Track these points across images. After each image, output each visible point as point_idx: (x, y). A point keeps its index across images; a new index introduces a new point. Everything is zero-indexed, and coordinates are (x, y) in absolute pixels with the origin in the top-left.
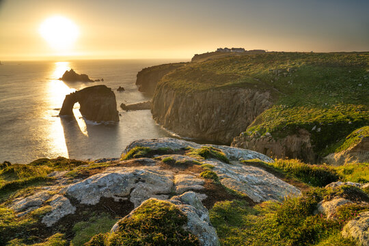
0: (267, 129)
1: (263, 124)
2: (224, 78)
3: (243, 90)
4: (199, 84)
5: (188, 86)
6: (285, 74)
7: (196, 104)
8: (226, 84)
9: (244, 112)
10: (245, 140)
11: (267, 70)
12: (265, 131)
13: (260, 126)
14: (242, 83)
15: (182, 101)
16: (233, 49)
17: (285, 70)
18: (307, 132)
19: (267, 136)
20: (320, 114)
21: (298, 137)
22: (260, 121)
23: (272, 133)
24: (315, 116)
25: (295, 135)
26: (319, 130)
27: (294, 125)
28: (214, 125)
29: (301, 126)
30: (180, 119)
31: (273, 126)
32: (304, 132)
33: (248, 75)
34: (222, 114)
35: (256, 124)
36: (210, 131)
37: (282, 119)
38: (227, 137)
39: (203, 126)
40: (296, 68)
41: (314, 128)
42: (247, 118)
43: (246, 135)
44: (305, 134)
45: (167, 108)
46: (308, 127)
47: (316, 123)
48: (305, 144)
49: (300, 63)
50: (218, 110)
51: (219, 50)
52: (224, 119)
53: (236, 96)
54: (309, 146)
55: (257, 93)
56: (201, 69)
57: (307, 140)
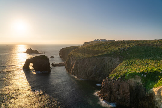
0: (119, 75)
1: (117, 73)
2: (98, 52)
3: (107, 57)
4: (86, 55)
5: (82, 56)
6: (125, 50)
7: (86, 64)
8: (99, 55)
9: (108, 67)
10: (109, 80)
11: (117, 48)
12: (118, 77)
13: (115, 74)
14: (106, 54)
15: (79, 62)
16: (101, 40)
17: (125, 48)
18: (139, 77)
19: (119, 79)
20: (144, 68)
21: (135, 79)
22: (115, 72)
23: (121, 77)
24: (142, 69)
25: (133, 78)
26: (145, 76)
27: (132, 74)
28: (94, 73)
29: (136, 74)
30: (78, 70)
31: (122, 74)
32: (138, 77)
33: (108, 51)
34: (97, 68)
35: (114, 73)
36: (92, 76)
37: (126, 71)
38: (100, 79)
39: (89, 74)
40: (130, 47)
41: (142, 75)
42: (109, 70)
43: (109, 78)
44: (138, 78)
45: (72, 66)
46: (139, 74)
47: (143, 72)
48: (138, 83)
49: (132, 45)
50: (96, 67)
51: (95, 40)
52: (98, 70)
53: (103, 60)
54: (141, 84)
55: (113, 59)
56: (88, 48)
57: (139, 81)
